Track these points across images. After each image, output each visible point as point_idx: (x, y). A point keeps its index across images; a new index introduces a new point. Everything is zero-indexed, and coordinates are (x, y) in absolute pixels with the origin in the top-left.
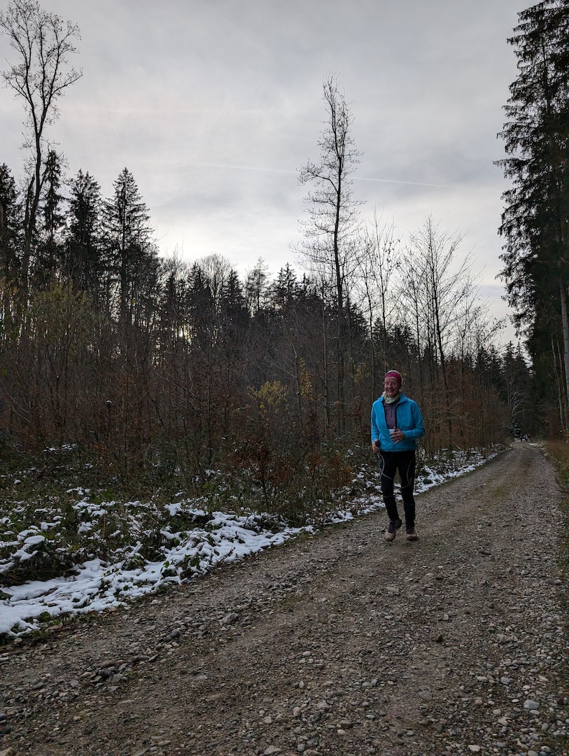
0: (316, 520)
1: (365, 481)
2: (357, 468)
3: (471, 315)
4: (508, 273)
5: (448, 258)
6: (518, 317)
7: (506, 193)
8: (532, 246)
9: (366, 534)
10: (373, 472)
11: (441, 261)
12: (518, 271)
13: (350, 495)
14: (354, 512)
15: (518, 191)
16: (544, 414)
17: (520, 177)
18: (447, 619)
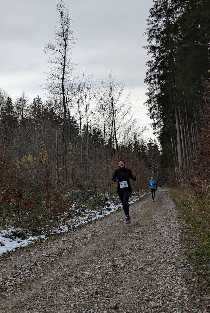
0: (48, 232)
1: (76, 209)
2: (72, 202)
3: (131, 123)
4: (149, 102)
5: (120, 94)
6: (155, 125)
7: (149, 62)
8: (161, 89)
9: (75, 239)
10: (80, 204)
11: (116, 95)
12: (154, 102)
13: (67, 217)
14: (69, 227)
15: (154, 61)
16: (167, 175)
17: (155, 54)
18: (120, 292)
